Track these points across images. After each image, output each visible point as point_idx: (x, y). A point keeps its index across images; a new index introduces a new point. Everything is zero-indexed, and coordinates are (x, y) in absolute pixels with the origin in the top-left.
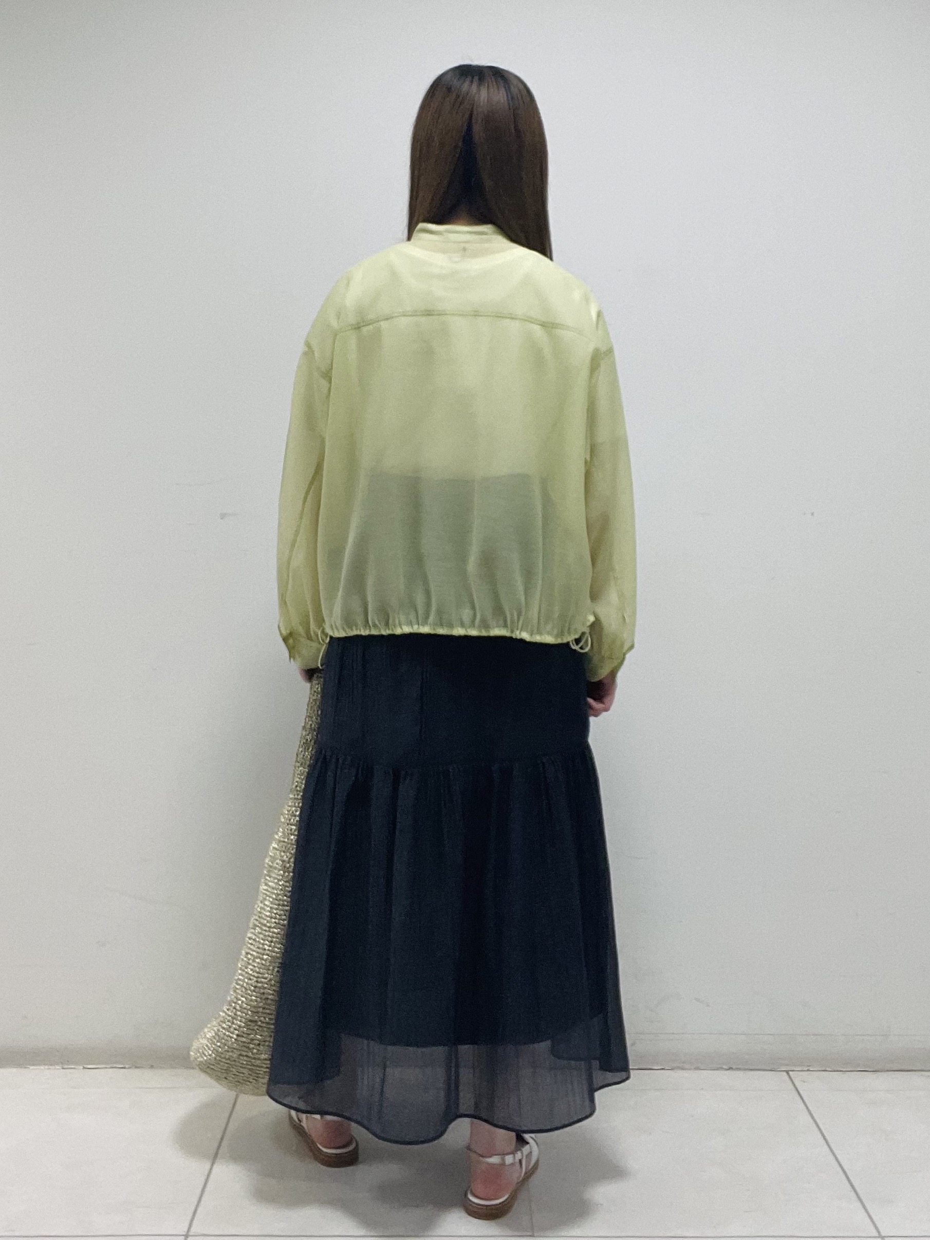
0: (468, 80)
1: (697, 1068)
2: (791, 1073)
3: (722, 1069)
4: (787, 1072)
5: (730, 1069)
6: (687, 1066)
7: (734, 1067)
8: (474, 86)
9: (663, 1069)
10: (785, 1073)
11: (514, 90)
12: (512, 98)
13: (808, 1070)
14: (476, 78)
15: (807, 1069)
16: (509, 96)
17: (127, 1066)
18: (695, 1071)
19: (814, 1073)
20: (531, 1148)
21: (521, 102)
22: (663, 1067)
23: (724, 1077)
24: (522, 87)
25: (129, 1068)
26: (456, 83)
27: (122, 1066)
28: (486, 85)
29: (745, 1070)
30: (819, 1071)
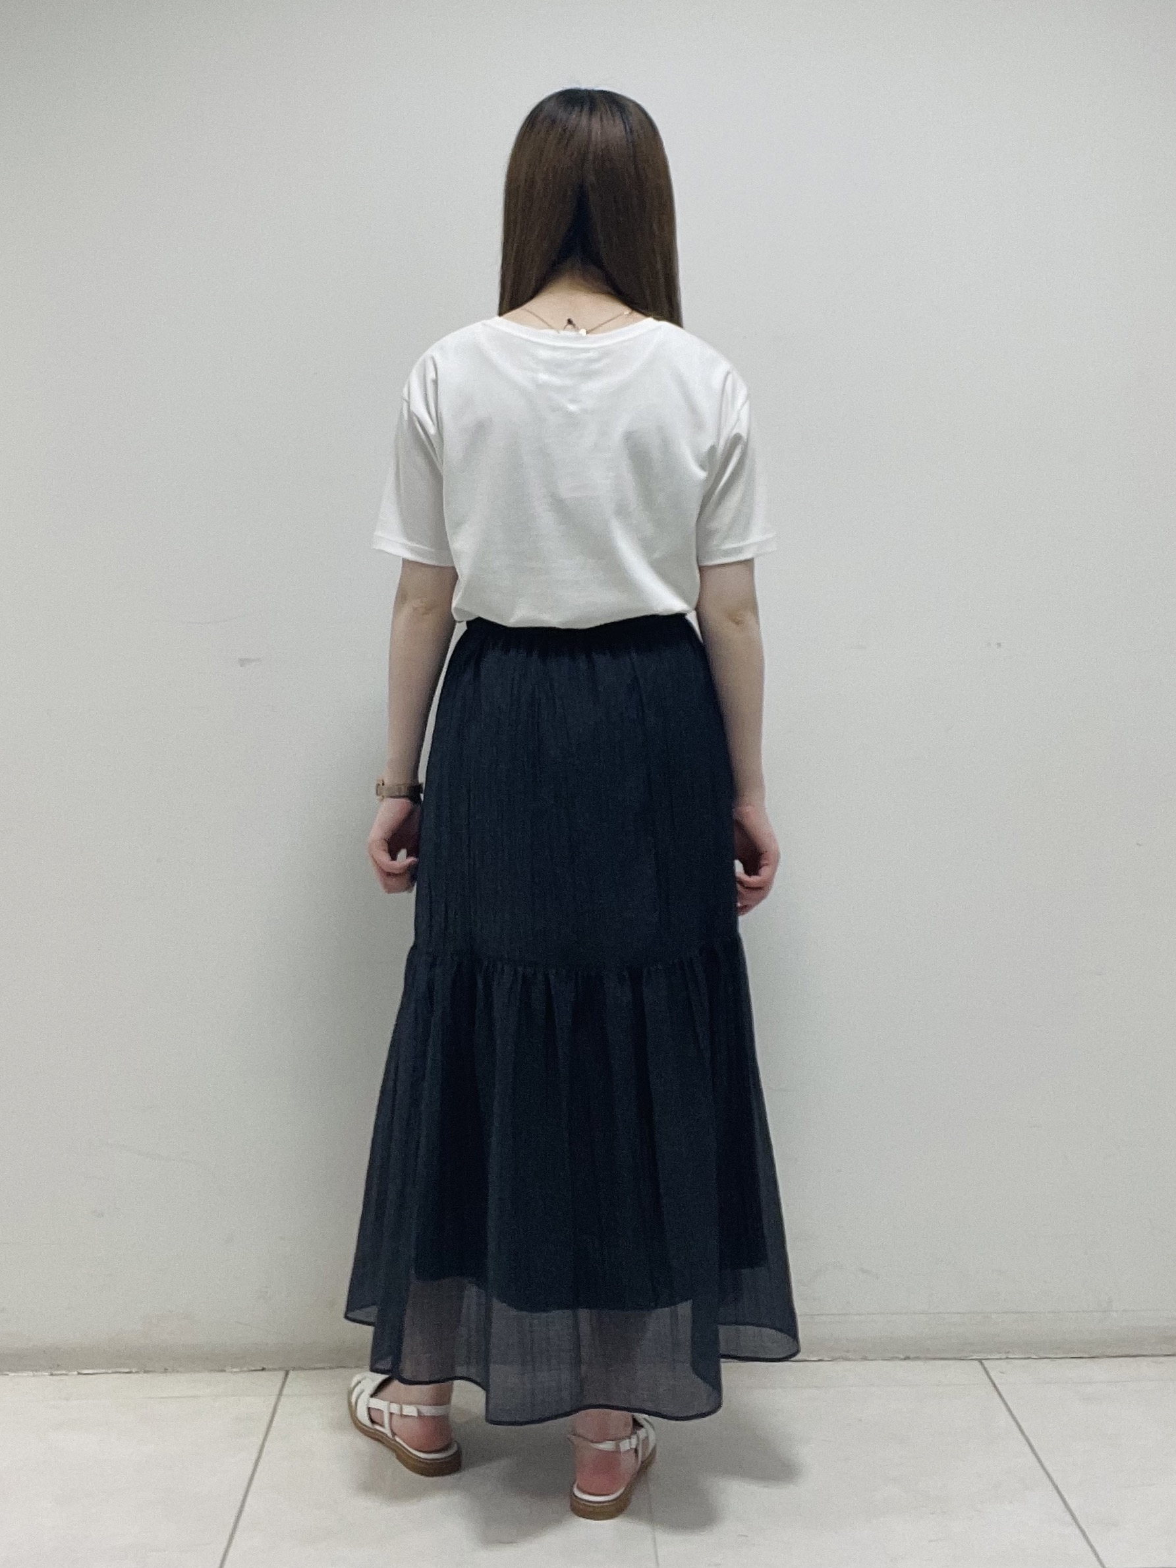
0: (577, 109)
1: (865, 1359)
2: (983, 1361)
3: (897, 1358)
4: (980, 1361)
5: (907, 1358)
6: (850, 1356)
7: (912, 1356)
8: (584, 120)
9: (819, 1360)
10: (977, 1363)
11: (634, 120)
12: (631, 131)
13: (1007, 1358)
14: (586, 108)
15: (1004, 1357)
16: (628, 128)
17: (134, 1370)
18: (862, 1362)
19: (1016, 1361)
20: (647, 1431)
21: (642, 136)
22: (820, 1358)
23: (900, 1369)
24: (643, 118)
25: (137, 1372)
26: (561, 114)
27: (127, 1370)
28: (599, 114)
29: (927, 1359)
30: (1022, 1358)
